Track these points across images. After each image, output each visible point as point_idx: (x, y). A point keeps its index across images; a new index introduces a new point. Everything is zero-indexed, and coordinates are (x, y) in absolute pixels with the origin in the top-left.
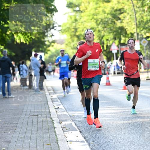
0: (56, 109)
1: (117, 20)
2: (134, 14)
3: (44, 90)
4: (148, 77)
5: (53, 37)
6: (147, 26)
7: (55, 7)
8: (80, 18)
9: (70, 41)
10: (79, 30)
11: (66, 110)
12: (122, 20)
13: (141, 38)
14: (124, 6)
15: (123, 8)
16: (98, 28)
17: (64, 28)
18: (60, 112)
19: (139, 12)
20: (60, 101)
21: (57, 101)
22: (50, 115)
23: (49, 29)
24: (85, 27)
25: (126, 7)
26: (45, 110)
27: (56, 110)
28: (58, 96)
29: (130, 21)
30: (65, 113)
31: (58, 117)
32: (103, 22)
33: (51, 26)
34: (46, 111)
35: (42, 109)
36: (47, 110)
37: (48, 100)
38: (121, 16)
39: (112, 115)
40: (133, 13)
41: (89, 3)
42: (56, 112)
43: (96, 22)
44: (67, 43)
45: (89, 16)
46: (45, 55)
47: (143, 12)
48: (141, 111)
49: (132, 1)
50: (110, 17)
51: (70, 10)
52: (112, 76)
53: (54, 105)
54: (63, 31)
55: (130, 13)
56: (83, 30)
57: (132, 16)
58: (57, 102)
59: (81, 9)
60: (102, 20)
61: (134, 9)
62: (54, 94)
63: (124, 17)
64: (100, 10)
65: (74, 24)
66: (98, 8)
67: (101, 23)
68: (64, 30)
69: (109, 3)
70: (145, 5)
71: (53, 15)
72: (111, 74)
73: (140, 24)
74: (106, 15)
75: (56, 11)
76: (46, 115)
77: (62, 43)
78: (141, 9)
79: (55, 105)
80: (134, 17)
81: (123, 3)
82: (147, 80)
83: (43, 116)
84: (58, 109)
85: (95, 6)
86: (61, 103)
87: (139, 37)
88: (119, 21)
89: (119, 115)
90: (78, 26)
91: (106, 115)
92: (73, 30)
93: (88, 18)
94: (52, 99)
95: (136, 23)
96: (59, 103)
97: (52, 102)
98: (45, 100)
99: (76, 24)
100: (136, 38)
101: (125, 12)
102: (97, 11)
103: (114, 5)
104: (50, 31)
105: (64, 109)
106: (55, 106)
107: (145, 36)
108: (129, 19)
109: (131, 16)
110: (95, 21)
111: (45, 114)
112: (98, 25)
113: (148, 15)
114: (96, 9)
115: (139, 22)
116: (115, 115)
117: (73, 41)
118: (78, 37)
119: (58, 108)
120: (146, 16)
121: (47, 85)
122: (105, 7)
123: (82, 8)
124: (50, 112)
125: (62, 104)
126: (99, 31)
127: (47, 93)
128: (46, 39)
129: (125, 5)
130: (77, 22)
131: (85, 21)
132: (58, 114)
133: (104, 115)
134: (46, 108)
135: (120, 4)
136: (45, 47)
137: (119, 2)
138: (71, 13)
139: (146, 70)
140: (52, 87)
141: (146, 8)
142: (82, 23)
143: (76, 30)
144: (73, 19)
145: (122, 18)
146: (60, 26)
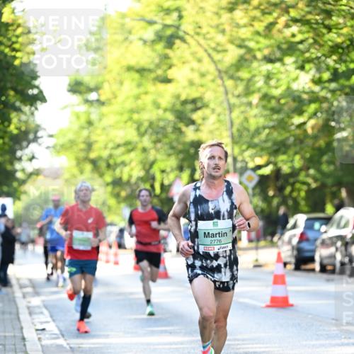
0: (39, 332)
1: (187, 125)
2: (227, 112)
3: (11, 286)
4: (257, 260)
5: (34, 160)
6: (256, 140)
7: (41, 92)
8: (100, 120)
9: (75, 171)
10: (95, 147)
11: (63, 336)
12: (200, 125)
13: (242, 168)
14: (204, 93)
15: (201, 98)
16: (141, 142)
17: (61, 141)
18: (48, 339)
19: (240, 106)
20: (50, 312)
21: (42, 313)
22: (25, 345)
23: (25, 144)
24: (111, 141)
25: (209, 96)
26: (12, 334)
27: (38, 334)
28: (43, 301)
29: (217, 129)
30: (61, 341)
31: (43, 351)
32: (153, 129)
33: (31, 136)
34: (14, 336)
35: (5, 332)
36: (16, 334)
37: (20, 311)
38: (196, 116)
39: (170, 348)
40: (225, 109)
41: (121, 83)
42: (39, 339)
43: (138, 129)
44: (67, 176)
45: (122, 114)
46: (14, 202)
47: (248, 109)
48: (238, 340)
49: (223, 82)
50: (170, 117)
51: (76, 99)
52: (173, 257)
53: (33, 323)
54: (58, 147)
55: (219, 110)
56: (106, 148)
57: (222, 117)
58: (41, 316)
59: (103, 98)
60: (151, 124)
61: (228, 100)
62: (34, 296)
63: (204, 119)
64: (148, 99)
65: (85, 133)
66: (143, 97)
67: (150, 131)
68: (62, 146)
69: (169, 86)
70: (253, 92)
71: (36, 109)
72: (171, 251)
73: (241, 136)
74: (161, 112)
75: (43, 100)
76: (14, 345)
77: (55, 175)
78: (244, 100)
79: (36, 321)
80: (227, 118)
81: (202, 86)
82: (256, 266)
83: (7, 347)
84: (45, 332)
85: (136, 91)
86: (51, 316)
87: (239, 165)
88: (192, 128)
89: (187, 348)
90: (94, 138)
91: (157, 347)
92: (82, 146)
93: (118, 118)
94: (28, 308)
95: (232, 134)
96: (46, 316)
97: (30, 314)
98: (14, 311)
99: (90, 133)
100: (231, 168)
101: (206, 106)
102: (140, 102)
103: (180, 90)
104: (27, 146)
105: (57, 332)
106: (35, 325)
107: (251, 165)
108: (214, 123)
109: (219, 115)
110: (135, 126)
111: (13, 343)
112: (142, 135)
113: (259, 115)
114: (138, 97)
115: (238, 130)
116: (176, 348)
117: (82, 172)
118: (94, 162)
119: (44, 329)
120: (255, 116)
121: (18, 276)
122: (160, 94)
123: (105, 94)
124: (24, 339)
125: (54, 321)
126: (144, 150)
127: (18, 294)
128: (18, 166)
129: (207, 91)
130: (91, 128)
131: (110, 126)
132: (44, 342)
133: (152, 347)
134: (14, 329)
135: (194, 88)
136: (15, 184)
137: (191, 83)
138: (78, 105)
139: (253, 245)
140: (30, 280)
141: (255, 99)
142: (104, 129)
143: (89, 146)
144: (83, 119)
145: (199, 121)
146: (51, 136)
